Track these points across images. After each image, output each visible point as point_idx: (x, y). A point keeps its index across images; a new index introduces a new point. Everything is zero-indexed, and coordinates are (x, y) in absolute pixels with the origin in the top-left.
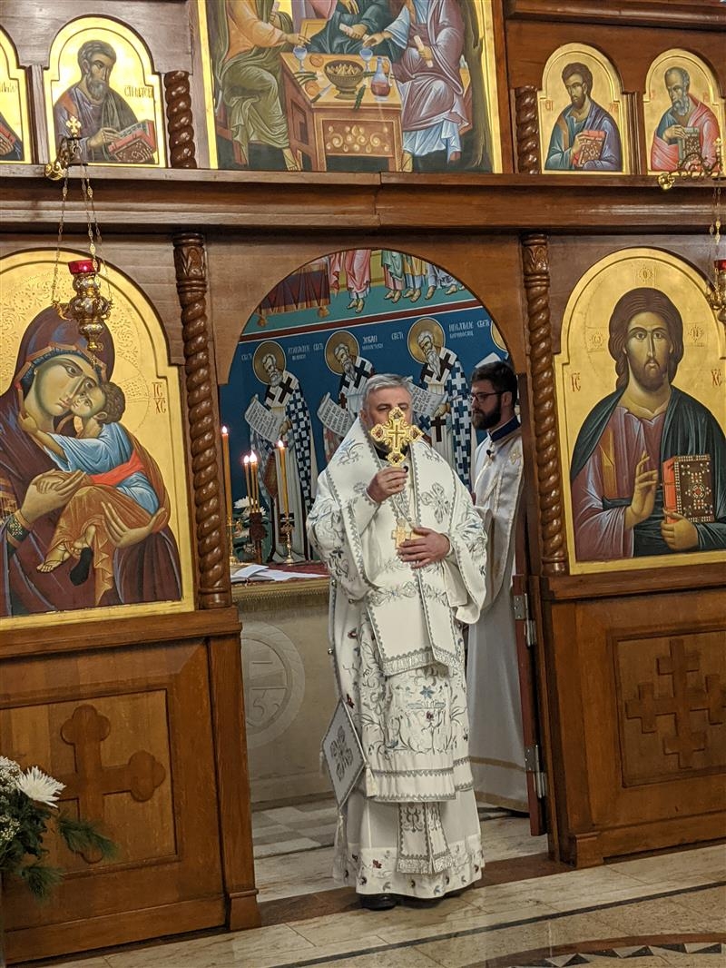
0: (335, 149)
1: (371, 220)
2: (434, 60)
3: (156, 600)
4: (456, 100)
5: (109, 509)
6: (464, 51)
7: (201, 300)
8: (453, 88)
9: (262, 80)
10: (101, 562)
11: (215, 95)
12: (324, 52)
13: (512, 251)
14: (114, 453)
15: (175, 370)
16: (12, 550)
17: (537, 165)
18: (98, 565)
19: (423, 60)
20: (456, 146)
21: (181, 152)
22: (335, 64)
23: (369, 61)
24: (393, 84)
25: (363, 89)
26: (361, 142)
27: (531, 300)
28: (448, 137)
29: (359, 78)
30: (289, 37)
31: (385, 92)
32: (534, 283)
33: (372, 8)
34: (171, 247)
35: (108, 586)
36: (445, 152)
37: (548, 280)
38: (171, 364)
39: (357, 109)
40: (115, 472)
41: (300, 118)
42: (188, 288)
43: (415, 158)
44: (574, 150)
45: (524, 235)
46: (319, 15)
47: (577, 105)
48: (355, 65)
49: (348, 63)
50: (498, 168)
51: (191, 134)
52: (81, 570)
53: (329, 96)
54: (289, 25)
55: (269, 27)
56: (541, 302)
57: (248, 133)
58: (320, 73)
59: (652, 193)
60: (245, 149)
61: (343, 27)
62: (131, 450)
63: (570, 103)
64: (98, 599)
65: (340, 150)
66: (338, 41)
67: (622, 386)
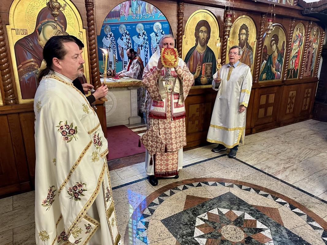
7: (92, 9)
13: (175, 6)
15: (85, 30)
32: (180, 15)
37: (183, 15)
38: (83, 28)
42: (89, 6)
56: (181, 21)
67: (196, 45)
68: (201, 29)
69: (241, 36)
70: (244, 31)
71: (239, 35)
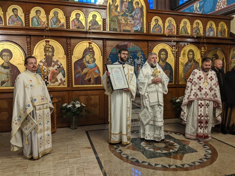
1: (128, 38)
3: (98, 84)
4: (140, 23)
5: (93, 73)
6: (142, 17)
7: (106, 48)
8: (140, 22)
9: (115, 20)
10: (92, 79)
12: (123, 16)
13: (146, 43)
14: (94, 66)
16: (81, 77)
17: (150, 32)
18: (91, 80)
19: (136, 18)
21: (104, 29)
22: (125, 18)
23: (129, 18)
25: (128, 21)
26: (127, 28)
27: (148, 49)
28: (139, 28)
30: (119, 14)
31: (131, 22)
32: (149, 47)
33: (130, 11)
34: (102, 41)
35: (92, 82)
36: (138, 30)
38: (101, 56)
39: (127, 24)
40: (94, 69)
41: (120, 25)
42: (104, 46)
43: (134, 30)
44: (155, 30)
45: (148, 41)
47: (156, 24)
48: (127, 18)
50: (145, 32)
51: (106, 26)
52: (89, 80)
53: (124, 22)
55: (116, 13)
56: (149, 50)
58: (123, 19)
59: (165, 36)
60: (112, 29)
61: (126, 13)
62: (96, 66)
64: (91, 84)
65: (125, 29)
66: (125, 15)
67: (159, 61)
69: (189, 56)
71: (188, 55)
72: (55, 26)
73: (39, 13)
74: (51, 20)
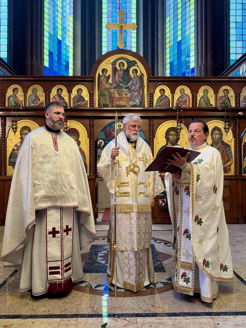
0: (117, 104)
2: (136, 89)
4: (139, 96)
7: (93, 127)
8: (139, 94)
9: (106, 94)
11: (98, 96)
12: (116, 89)
13: (147, 121)
15: (89, 138)
19: (134, 89)
20: (139, 103)
21: (91, 105)
22: (118, 90)
23: (124, 90)
24: (128, 93)
25: (123, 94)
26: (122, 103)
27: (150, 128)
28: (137, 102)
29: (122, 93)
30: (111, 87)
31: (127, 95)
32: (151, 126)
33: (125, 81)
34: (89, 120)
36: (137, 104)
37: (153, 125)
38: (88, 137)
39: (121, 98)
41: (112, 99)
42: (91, 126)
43: (131, 105)
44: (161, 103)
45: (149, 118)
46: (116, 83)
48: (122, 90)
49: (120, 90)
50: (146, 106)
51: (93, 102)
53: (117, 96)
54: (111, 85)
55: (108, 85)
56: (152, 129)
57: (103, 102)
58: (116, 92)
59: (173, 110)
60: (102, 104)
61: (120, 84)
62: (81, 150)
63: (160, 95)
65: (118, 104)
66: (119, 87)
67: (167, 144)
68: (170, 133)
69: (214, 136)
70: (217, 132)
71: (212, 135)
72: (33, 104)
73: (16, 91)
74: (29, 98)
